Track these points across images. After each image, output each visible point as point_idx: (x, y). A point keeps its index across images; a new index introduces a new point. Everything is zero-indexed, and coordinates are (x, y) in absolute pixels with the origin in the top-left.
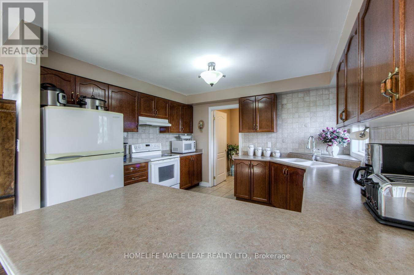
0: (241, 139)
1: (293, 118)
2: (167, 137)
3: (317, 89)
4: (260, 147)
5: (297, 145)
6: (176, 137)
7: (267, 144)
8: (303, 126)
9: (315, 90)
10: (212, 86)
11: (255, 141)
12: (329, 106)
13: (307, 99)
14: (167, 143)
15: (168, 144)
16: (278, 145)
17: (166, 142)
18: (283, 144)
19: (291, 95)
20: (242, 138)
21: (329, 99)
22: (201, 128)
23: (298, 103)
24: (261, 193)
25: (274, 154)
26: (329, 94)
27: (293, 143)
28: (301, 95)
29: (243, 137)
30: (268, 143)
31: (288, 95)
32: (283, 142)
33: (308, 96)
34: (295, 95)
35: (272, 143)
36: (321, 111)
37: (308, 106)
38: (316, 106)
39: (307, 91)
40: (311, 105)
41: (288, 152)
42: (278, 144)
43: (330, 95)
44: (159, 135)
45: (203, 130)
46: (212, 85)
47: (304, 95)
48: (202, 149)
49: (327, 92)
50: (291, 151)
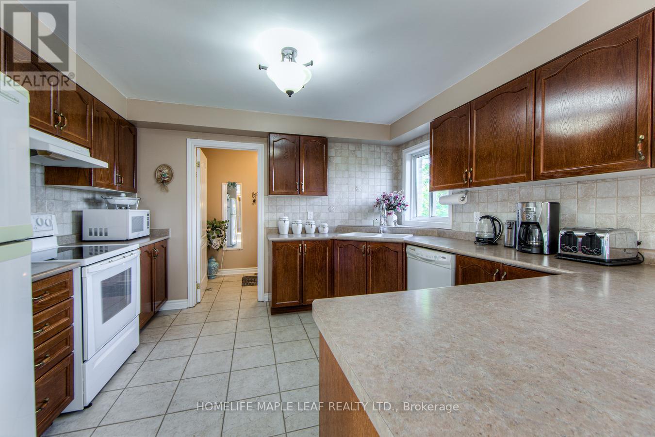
0: (263, 206)
1: (343, 177)
2: (65, 199)
3: (369, 144)
4: (299, 219)
5: (347, 215)
6: (87, 201)
7: (307, 214)
8: (354, 189)
9: (366, 144)
10: (290, 96)
11: (288, 210)
12: (380, 166)
13: (358, 153)
14: (65, 214)
15: (68, 218)
16: (323, 216)
17: (64, 211)
18: (330, 213)
19: (340, 144)
20: (265, 205)
21: (380, 158)
22: (163, 181)
23: (348, 157)
24: (319, 290)
25: (320, 229)
26: (380, 152)
27: (342, 212)
28: (352, 147)
29: (267, 203)
30: (309, 213)
31: (336, 144)
32: (330, 210)
33: (359, 150)
34: (345, 146)
35: (314, 213)
36: (372, 172)
37: (360, 164)
38: (368, 165)
39: (358, 143)
40: (363, 162)
41: (336, 225)
42: (322, 214)
43: (382, 153)
44: (43, 191)
45: (170, 186)
46: (290, 93)
47: (356, 148)
48: (169, 229)
49: (378, 150)
50: (340, 224)
